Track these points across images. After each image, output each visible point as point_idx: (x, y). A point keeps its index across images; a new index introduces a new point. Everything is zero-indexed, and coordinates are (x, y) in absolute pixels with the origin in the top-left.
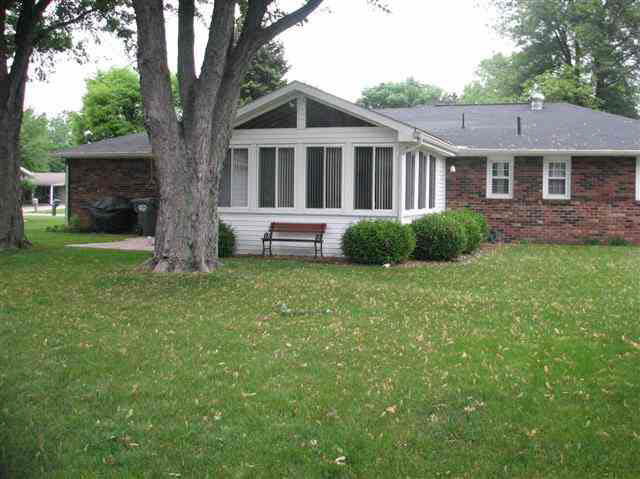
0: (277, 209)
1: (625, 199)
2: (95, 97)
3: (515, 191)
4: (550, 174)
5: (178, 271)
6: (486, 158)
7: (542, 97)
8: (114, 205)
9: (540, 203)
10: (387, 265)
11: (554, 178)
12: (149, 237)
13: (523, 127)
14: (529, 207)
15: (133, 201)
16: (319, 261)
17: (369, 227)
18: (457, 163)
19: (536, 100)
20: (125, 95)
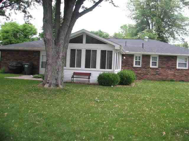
0: (76, 68)
1: (174, 68)
2: (5, 31)
3: (142, 65)
4: (152, 60)
5: (52, 87)
6: (134, 55)
7: (148, 37)
8: (17, 65)
9: (149, 68)
10: (112, 86)
11: (153, 61)
12: (31, 76)
13: (144, 46)
14: (146, 70)
15: (23, 64)
16: (89, 84)
17: (107, 74)
18: (126, 56)
19: (146, 38)
20: (14, 31)
